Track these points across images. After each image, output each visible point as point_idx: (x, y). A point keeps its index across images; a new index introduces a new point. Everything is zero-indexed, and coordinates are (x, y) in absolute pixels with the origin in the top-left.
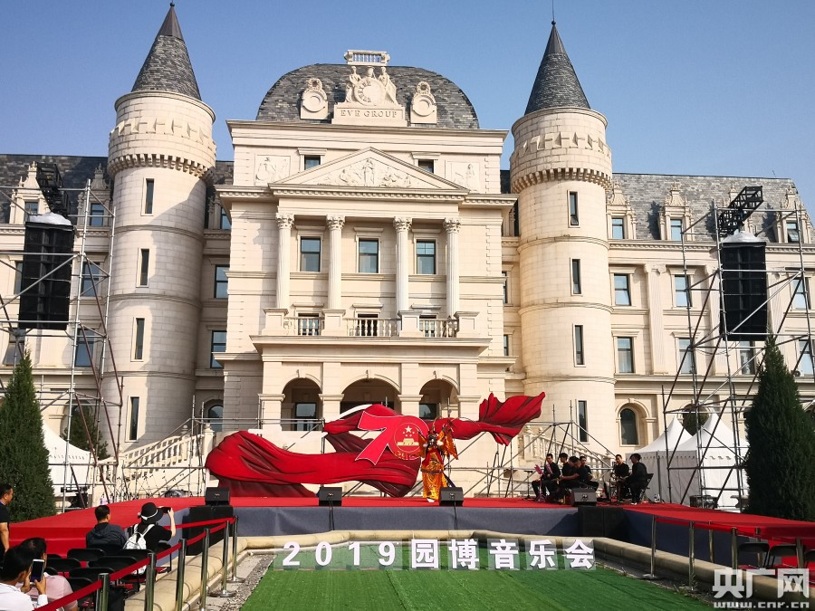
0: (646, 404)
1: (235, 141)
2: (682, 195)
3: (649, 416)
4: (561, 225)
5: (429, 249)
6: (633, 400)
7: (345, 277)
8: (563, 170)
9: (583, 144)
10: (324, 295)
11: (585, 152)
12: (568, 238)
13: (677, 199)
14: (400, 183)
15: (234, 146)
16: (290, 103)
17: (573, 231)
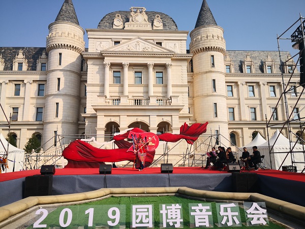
0: (239, 131)
1: (89, 36)
2: (251, 58)
3: (240, 135)
4: (208, 67)
5: (160, 75)
6: (234, 130)
7: (130, 86)
8: (209, 47)
9: (216, 38)
10: (122, 92)
11: (216, 41)
12: (211, 72)
13: (249, 59)
14: (149, 50)
15: (89, 38)
16: (109, 23)
17: (213, 69)
